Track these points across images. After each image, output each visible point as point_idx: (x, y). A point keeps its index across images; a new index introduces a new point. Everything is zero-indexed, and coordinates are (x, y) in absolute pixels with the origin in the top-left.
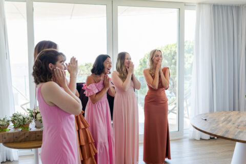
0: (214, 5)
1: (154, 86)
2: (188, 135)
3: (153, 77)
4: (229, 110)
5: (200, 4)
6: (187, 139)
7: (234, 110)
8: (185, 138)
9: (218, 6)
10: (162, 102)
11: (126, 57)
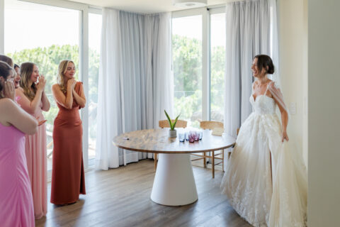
0: (120, 11)
1: (68, 105)
2: (93, 166)
3: (66, 94)
4: (138, 129)
5: (106, 8)
6: (93, 171)
7: (142, 129)
8: (91, 170)
9: (124, 12)
10: (77, 124)
11: (34, 69)
